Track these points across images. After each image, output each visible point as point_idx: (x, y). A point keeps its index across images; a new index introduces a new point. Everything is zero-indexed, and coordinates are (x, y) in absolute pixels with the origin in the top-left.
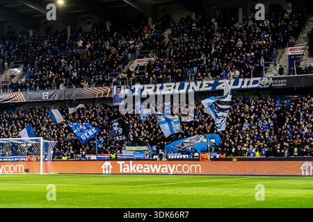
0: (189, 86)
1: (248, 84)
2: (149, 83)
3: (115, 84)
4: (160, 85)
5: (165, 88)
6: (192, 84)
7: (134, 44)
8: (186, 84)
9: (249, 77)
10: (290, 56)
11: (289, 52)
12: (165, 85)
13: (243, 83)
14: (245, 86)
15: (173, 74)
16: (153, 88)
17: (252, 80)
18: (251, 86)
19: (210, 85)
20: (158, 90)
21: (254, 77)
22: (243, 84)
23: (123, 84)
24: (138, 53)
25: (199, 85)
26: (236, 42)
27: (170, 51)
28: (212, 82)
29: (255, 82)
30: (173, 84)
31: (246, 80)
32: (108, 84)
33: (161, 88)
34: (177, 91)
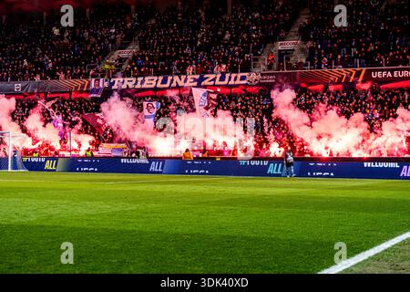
0: (172, 81)
1: (235, 80)
2: (129, 77)
3: (93, 76)
4: (142, 78)
5: (147, 81)
6: (176, 78)
7: (115, 33)
8: (170, 78)
9: (237, 72)
10: (280, 51)
11: (280, 46)
12: (147, 78)
13: (230, 78)
14: (232, 82)
15: (155, 68)
16: (134, 81)
17: (239, 75)
18: (238, 82)
19: (195, 80)
20: (139, 83)
21: (241, 72)
22: (229, 80)
23: (102, 76)
24: (119, 41)
25: (183, 80)
26: (224, 34)
27: (154, 42)
28: (197, 76)
29: (243, 78)
30: (156, 78)
31: (233, 75)
32: (86, 76)
33: (142, 82)
34: (159, 85)
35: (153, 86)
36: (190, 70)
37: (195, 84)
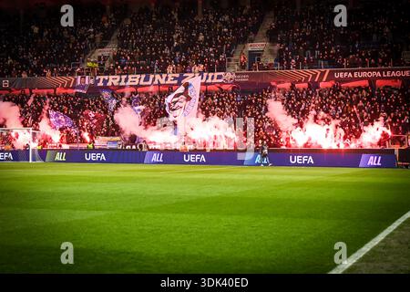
0: (154, 79)
1: (212, 79)
2: (113, 74)
3: (79, 74)
4: (125, 76)
5: (130, 79)
6: (158, 76)
7: (94, 33)
8: (152, 76)
9: (214, 72)
10: (250, 52)
11: (250, 47)
12: (130, 76)
13: (208, 76)
14: (209, 81)
15: (138, 66)
16: (118, 80)
17: (216, 74)
18: (215, 81)
19: (175, 78)
20: (123, 80)
21: (218, 71)
22: (207, 79)
23: (88, 74)
24: (98, 40)
25: (164, 78)
27: (133, 42)
28: (177, 75)
29: (219, 77)
30: (138, 76)
31: (211, 75)
32: (72, 73)
33: (126, 80)
34: (142, 83)
35: (136, 83)
36: (170, 69)
37: (176, 82)
